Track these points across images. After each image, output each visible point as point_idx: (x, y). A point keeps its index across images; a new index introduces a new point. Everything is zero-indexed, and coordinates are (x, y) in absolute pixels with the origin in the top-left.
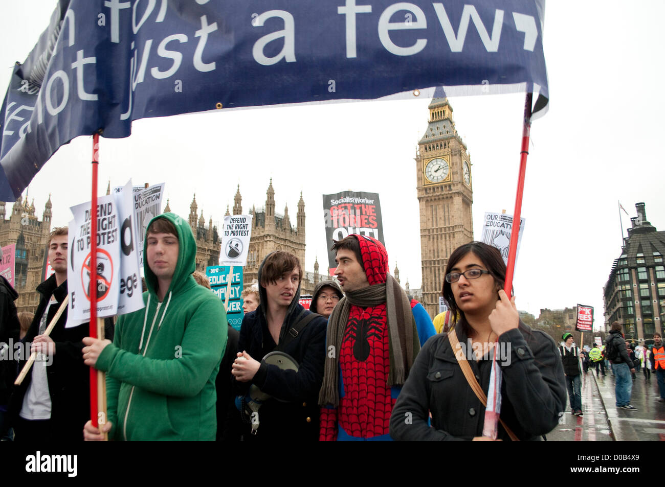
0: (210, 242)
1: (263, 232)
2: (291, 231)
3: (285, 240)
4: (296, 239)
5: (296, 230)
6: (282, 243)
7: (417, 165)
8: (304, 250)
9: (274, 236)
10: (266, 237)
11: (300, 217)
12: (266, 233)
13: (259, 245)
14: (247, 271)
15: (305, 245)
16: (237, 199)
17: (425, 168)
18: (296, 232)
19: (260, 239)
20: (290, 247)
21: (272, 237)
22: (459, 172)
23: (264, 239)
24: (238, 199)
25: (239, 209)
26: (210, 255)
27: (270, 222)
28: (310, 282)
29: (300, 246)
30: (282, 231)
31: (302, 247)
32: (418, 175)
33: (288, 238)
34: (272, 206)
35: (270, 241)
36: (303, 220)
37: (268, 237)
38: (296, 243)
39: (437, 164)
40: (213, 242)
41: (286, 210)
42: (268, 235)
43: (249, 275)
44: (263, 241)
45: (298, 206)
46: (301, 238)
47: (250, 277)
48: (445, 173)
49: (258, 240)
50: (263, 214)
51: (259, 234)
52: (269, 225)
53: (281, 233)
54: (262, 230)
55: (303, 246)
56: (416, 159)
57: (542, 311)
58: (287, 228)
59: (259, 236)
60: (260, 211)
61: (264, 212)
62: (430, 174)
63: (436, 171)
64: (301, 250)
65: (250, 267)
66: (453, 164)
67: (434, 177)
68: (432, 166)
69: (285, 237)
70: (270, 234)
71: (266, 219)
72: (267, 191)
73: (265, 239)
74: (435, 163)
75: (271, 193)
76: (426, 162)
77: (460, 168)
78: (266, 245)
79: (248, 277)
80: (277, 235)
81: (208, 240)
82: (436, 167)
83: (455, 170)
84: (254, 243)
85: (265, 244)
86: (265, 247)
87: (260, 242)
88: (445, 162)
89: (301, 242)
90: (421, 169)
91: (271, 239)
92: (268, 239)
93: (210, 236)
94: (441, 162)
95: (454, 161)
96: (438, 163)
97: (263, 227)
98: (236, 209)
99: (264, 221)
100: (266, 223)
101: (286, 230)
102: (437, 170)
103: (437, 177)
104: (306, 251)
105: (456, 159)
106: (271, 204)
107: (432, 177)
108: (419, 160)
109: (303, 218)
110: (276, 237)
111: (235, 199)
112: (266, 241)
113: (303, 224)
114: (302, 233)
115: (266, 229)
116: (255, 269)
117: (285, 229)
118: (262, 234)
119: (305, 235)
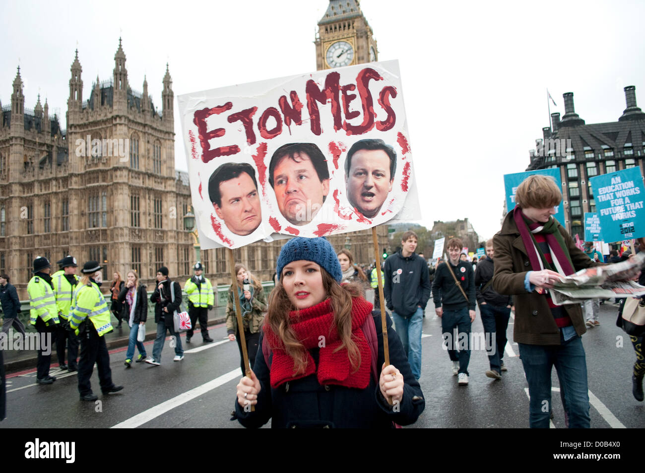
0: (46, 133)
1: (111, 113)
2: (154, 114)
3: (145, 125)
4: (161, 125)
5: (161, 114)
6: (141, 128)
7: (317, 49)
8: (173, 141)
9: (126, 118)
10: (115, 119)
11: (167, 97)
12: (115, 113)
13: (106, 131)
14: (91, 167)
15: (174, 134)
16: (74, 69)
17: (326, 52)
18: (161, 118)
19: (107, 123)
20: (153, 135)
21: (123, 119)
22: (365, 57)
23: (112, 122)
24: (76, 70)
25: (78, 83)
26: (47, 151)
27: (120, 98)
28: (184, 184)
29: (167, 135)
30: (139, 112)
31: (169, 136)
32: (317, 61)
33: (148, 123)
34: (122, 76)
35: (121, 124)
36: (170, 101)
37: (118, 119)
38: (161, 131)
39: (340, 48)
40: (50, 134)
41: (145, 85)
42: (117, 116)
43: (93, 172)
44: (111, 125)
45: (163, 82)
46: (168, 125)
47: (95, 175)
48: (348, 59)
49: (105, 124)
50: (111, 88)
51: (106, 116)
52: (119, 102)
53: (139, 115)
54: (110, 110)
55: (171, 135)
56: (315, 43)
57: (435, 223)
58: (147, 109)
59: (105, 118)
60: (107, 86)
61: (113, 86)
62: (331, 59)
63: (338, 57)
64: (169, 140)
65: (95, 162)
66: (358, 48)
67: (336, 64)
68: (333, 50)
69: (145, 121)
70: (121, 114)
71: (114, 94)
72: (116, 55)
73: (114, 122)
74: (337, 47)
75: (120, 58)
76: (326, 45)
77: (367, 52)
78: (116, 130)
79: (92, 176)
80: (131, 117)
81: (43, 131)
82: (339, 52)
83: (361, 55)
84: (100, 129)
85: (114, 128)
86: (114, 133)
87: (107, 127)
88: (349, 46)
89: (168, 130)
90: (321, 54)
91: (123, 122)
92: (118, 121)
93: (46, 126)
94: (345, 45)
95: (360, 44)
96: (341, 46)
97: (111, 106)
98: (74, 83)
99: (112, 97)
100: (115, 100)
101: (146, 112)
102: (340, 56)
103: (340, 64)
104: (175, 142)
105: (362, 42)
106: (121, 74)
107: (334, 63)
108: (318, 44)
109: (170, 98)
110: (129, 120)
111: (71, 70)
112: (115, 125)
113: (170, 106)
114: (170, 117)
115: (115, 107)
116: (101, 164)
117: (143, 111)
118: (109, 116)
119: (173, 121)
